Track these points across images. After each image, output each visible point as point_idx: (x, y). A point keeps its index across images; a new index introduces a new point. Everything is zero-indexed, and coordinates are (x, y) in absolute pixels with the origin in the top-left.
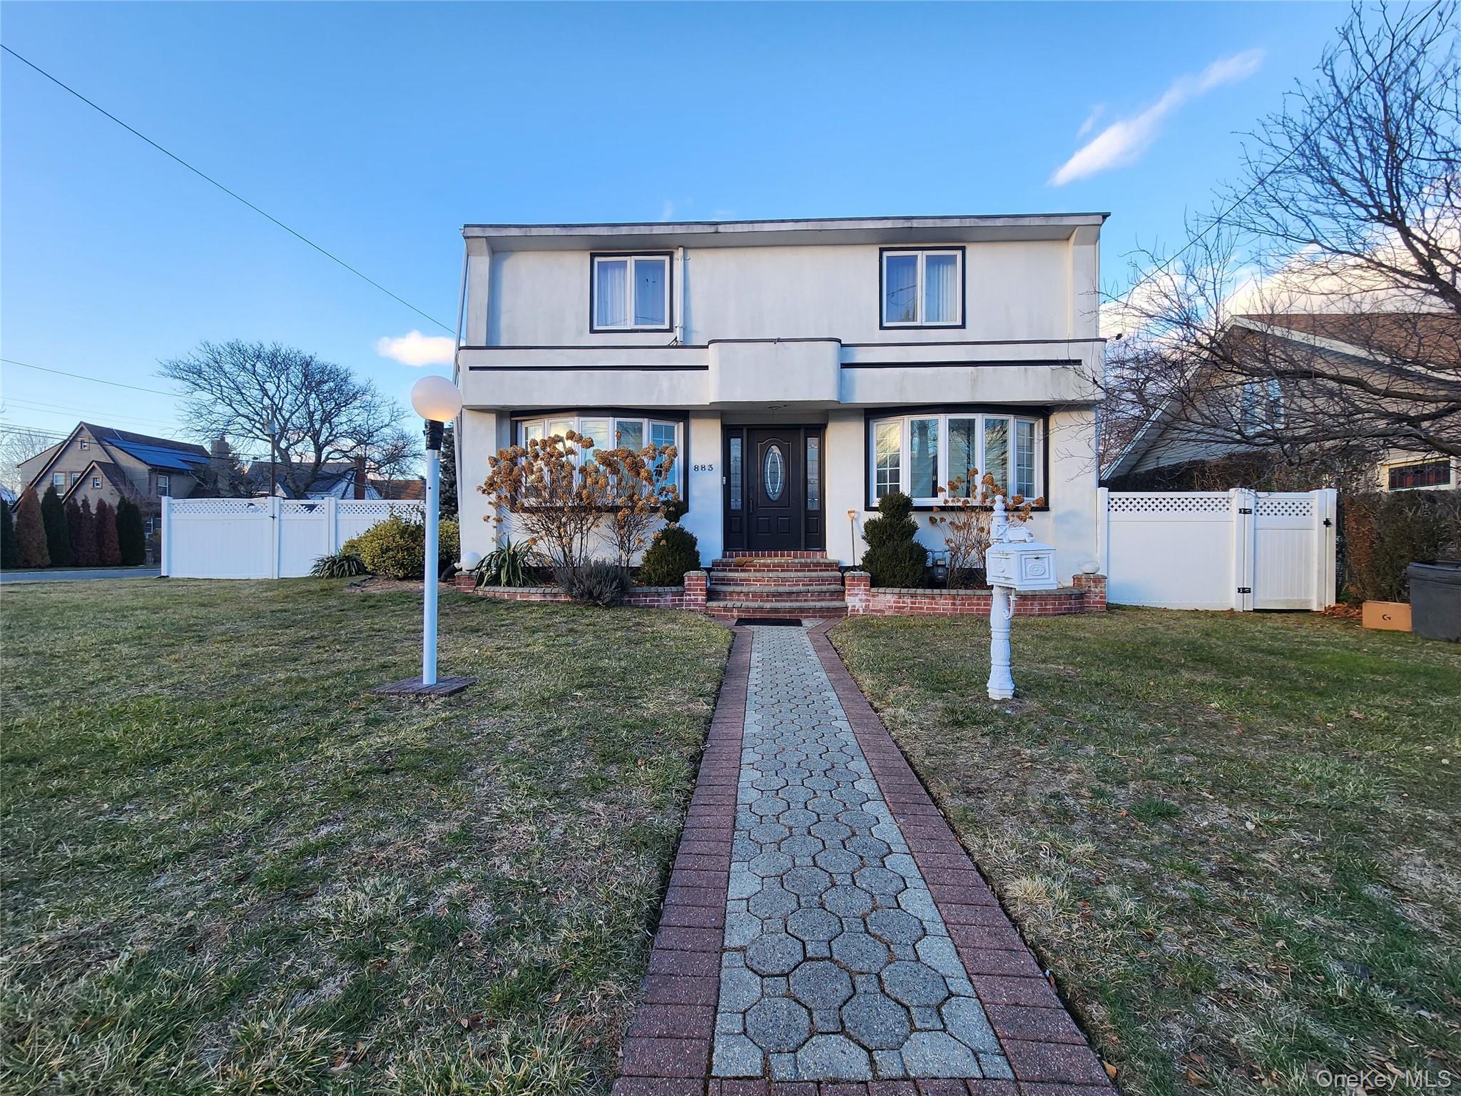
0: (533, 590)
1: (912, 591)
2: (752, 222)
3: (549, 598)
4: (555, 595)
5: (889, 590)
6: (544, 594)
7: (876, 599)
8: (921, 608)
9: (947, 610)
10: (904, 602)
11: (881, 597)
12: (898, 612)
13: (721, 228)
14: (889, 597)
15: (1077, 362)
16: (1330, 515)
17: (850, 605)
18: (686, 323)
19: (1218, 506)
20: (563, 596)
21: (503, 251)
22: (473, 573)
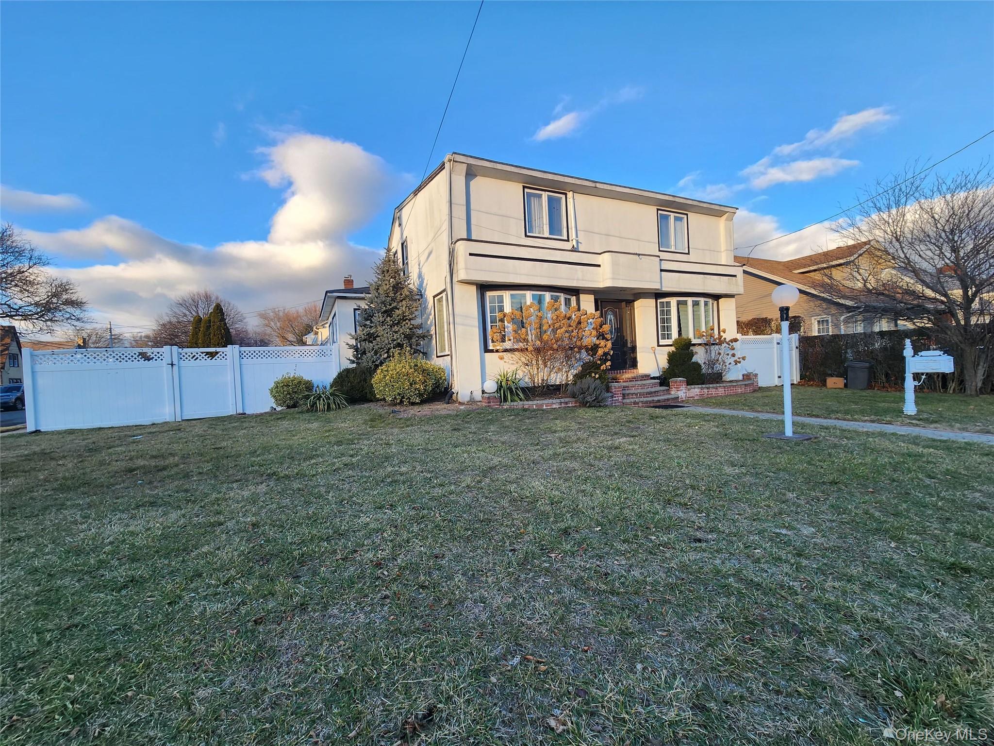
0: (554, 401)
1: (707, 386)
2: (611, 185)
3: (563, 405)
4: (566, 403)
5: (696, 386)
6: (561, 403)
7: (690, 391)
9: (722, 394)
10: (704, 392)
11: (692, 390)
12: (700, 397)
13: (598, 185)
14: (696, 390)
15: (735, 276)
16: (797, 345)
17: (680, 395)
18: (577, 237)
19: (770, 342)
20: (572, 403)
21: (471, 175)
22: (495, 394)
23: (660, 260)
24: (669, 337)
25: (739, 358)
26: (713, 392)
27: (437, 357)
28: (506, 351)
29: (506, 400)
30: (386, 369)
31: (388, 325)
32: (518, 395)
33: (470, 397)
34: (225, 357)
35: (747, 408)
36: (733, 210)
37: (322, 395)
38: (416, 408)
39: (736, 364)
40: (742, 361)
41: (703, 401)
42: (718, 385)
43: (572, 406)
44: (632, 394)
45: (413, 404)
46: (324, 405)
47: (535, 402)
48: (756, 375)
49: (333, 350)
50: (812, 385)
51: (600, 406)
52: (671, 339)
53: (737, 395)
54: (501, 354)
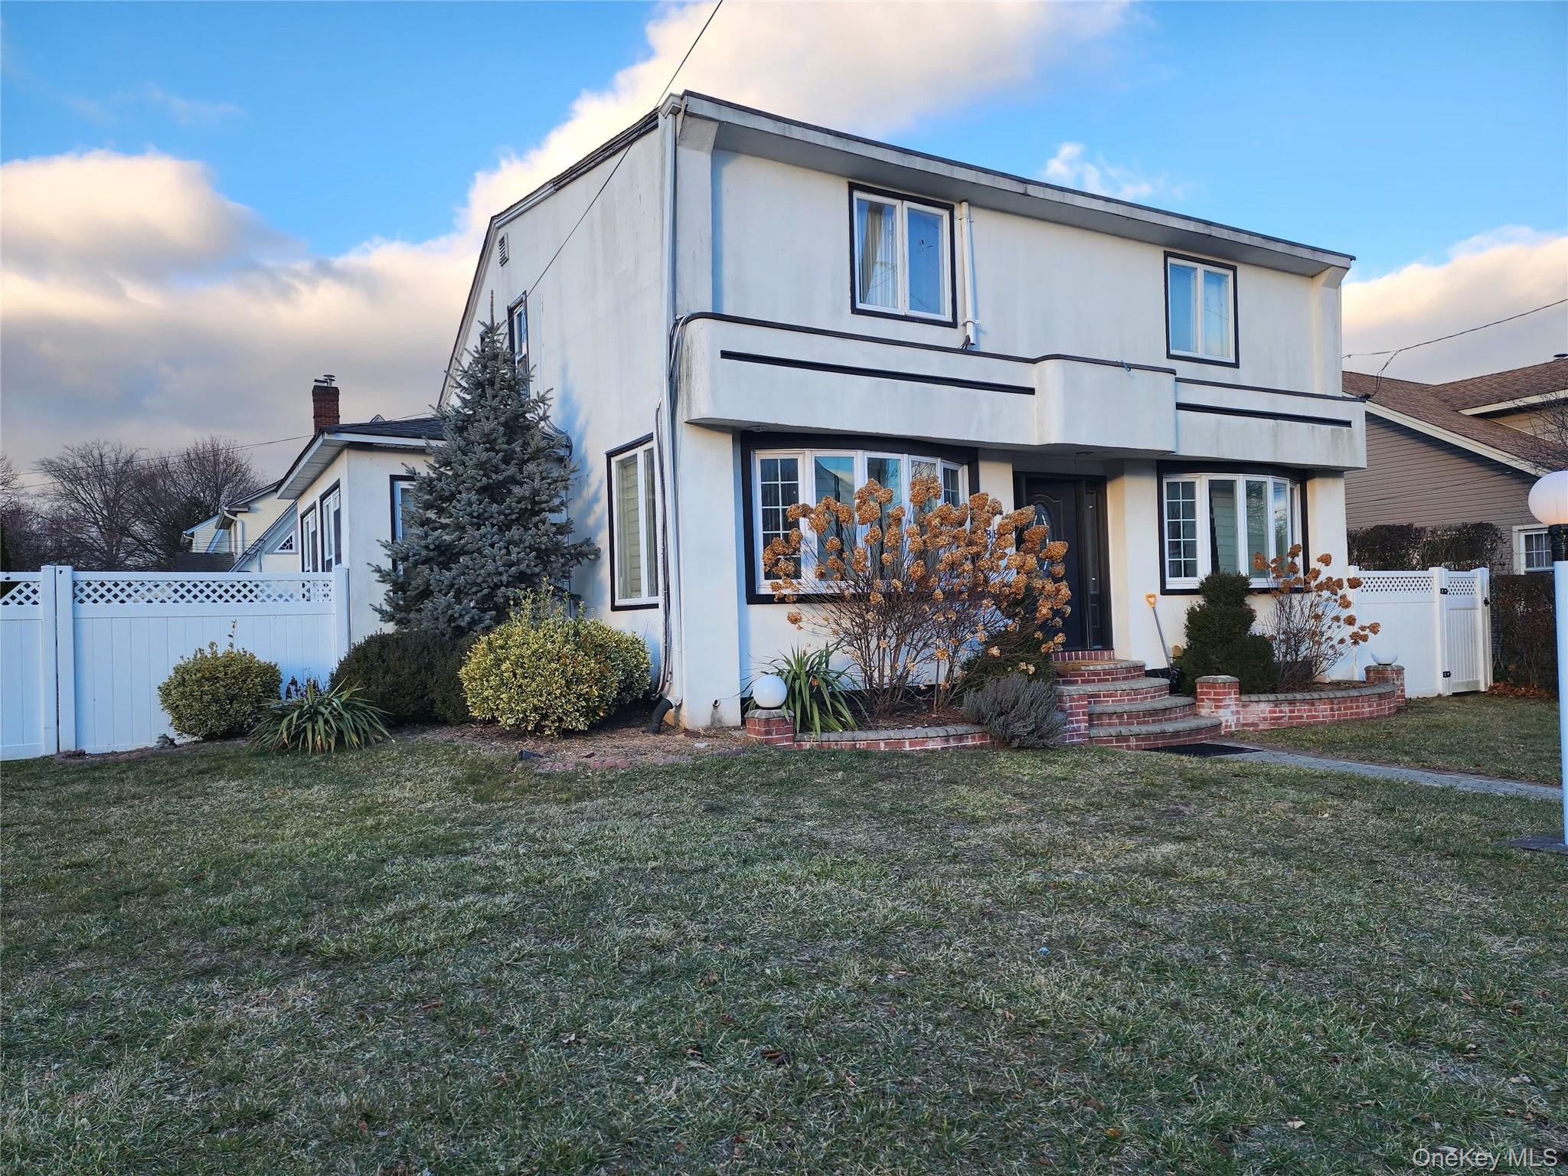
0: (932, 732)
1: (1290, 696)
3: (952, 743)
4: (960, 737)
5: (1263, 697)
6: (947, 738)
7: (1248, 709)
8: (1301, 717)
9: (1326, 717)
10: (1281, 712)
11: (1254, 707)
12: (1274, 724)
13: (1032, 190)
14: (1263, 706)
15: (1348, 424)
16: (1487, 594)
17: (1223, 720)
18: (976, 317)
19: (1426, 586)
20: (974, 738)
21: (724, 149)
22: (784, 712)
23: (1178, 380)
24: (1190, 570)
25: (1363, 628)
26: (1303, 712)
27: (614, 608)
28: (803, 599)
29: (806, 726)
30: (500, 642)
31: (493, 525)
32: (838, 714)
33: (713, 716)
34: (34, 598)
35: (1407, 759)
36: (1342, 262)
37: (322, 709)
38: (577, 744)
39: (1356, 643)
40: (1371, 635)
41: (1282, 736)
42: (1315, 695)
43: (975, 747)
44: (1110, 715)
45: (568, 734)
46: (328, 735)
47: (884, 734)
48: (1400, 671)
49: (332, 585)
50: (1523, 695)
51: (1045, 747)
52: (1195, 575)
53: (1361, 721)
54: (792, 609)
